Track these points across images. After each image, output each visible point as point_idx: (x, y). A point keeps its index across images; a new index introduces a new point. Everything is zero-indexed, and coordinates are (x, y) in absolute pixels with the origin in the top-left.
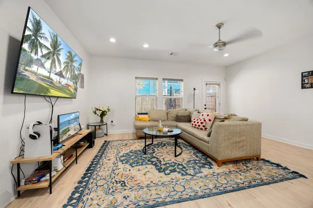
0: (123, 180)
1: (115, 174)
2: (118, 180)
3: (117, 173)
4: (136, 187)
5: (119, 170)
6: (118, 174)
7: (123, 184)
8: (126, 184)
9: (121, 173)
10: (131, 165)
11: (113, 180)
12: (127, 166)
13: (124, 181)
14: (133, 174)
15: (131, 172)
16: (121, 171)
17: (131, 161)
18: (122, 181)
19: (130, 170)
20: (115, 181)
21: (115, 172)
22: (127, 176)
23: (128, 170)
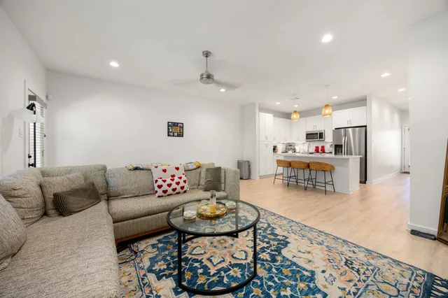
0: (347, 268)
1: (355, 285)
2: (354, 272)
3: (352, 284)
4: (334, 251)
5: (342, 286)
6: (350, 281)
7: (348, 263)
8: (345, 261)
9: (342, 278)
10: (312, 278)
11: (363, 277)
12: (320, 281)
13: (346, 265)
14: (324, 263)
15: (324, 269)
16: (341, 281)
17: (302, 285)
18: (348, 266)
19: (324, 272)
20: (359, 275)
21: (353, 290)
22: (336, 267)
23: (327, 275)
